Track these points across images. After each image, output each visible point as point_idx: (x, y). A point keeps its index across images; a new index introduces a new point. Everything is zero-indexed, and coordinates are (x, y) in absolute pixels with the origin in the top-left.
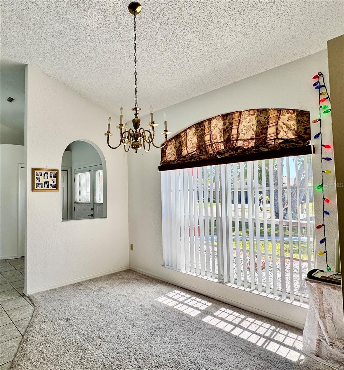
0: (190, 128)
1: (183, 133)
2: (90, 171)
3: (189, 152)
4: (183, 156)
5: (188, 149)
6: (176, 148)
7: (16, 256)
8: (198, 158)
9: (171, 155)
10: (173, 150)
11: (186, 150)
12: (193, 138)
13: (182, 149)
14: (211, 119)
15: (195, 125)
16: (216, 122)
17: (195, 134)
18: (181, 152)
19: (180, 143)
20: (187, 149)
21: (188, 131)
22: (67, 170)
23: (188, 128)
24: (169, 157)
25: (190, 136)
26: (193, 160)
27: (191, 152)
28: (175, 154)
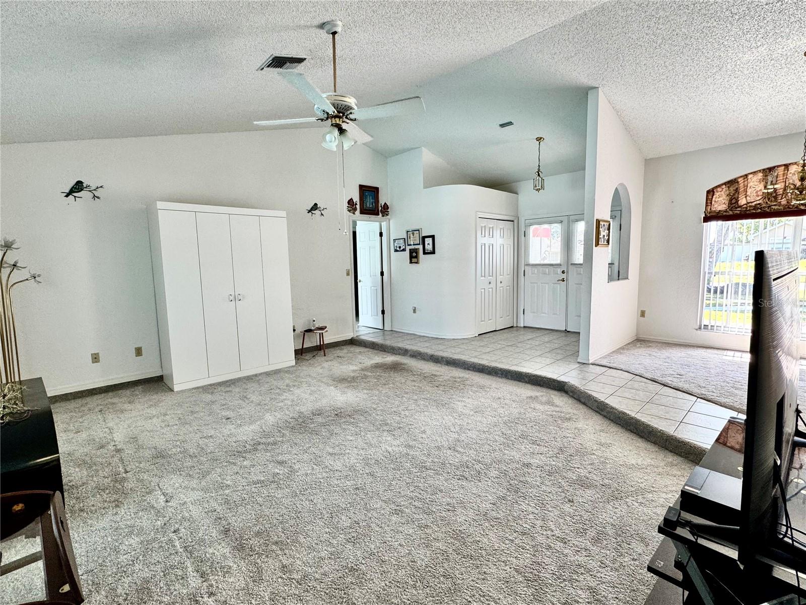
0: (754, 173)
1: (742, 179)
2: (561, 222)
3: (749, 201)
4: (739, 205)
5: (748, 198)
6: (730, 195)
7: (473, 334)
8: (768, 209)
9: (721, 203)
10: (725, 198)
11: (744, 198)
12: (759, 185)
13: (738, 197)
14: (790, 164)
15: (764, 170)
16: (797, 168)
17: (763, 181)
18: (737, 201)
19: (737, 190)
20: (746, 197)
21: (750, 176)
22: (513, 221)
23: (751, 173)
24: (716, 206)
25: (754, 182)
26: (759, 210)
27: (752, 201)
28: (727, 202)
